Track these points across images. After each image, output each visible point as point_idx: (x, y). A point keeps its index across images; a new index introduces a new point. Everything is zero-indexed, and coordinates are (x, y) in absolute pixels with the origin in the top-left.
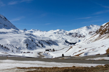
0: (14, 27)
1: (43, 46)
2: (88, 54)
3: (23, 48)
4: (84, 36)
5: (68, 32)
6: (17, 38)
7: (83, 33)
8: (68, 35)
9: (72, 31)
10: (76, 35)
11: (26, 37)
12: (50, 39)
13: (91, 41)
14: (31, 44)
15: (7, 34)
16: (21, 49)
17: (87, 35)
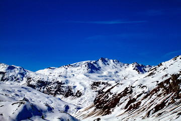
4: (79, 94)
7: (77, 84)
8: (34, 87)
17: (86, 91)
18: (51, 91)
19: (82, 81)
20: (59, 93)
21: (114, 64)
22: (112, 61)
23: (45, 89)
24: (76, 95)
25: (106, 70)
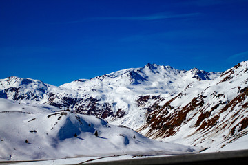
4: (121, 114)
7: (118, 100)
10: (93, 109)
17: (130, 109)
18: (82, 110)
19: (124, 96)
20: (93, 112)
21: (166, 71)
22: (162, 67)
23: (74, 109)
24: (117, 115)
25: (156, 80)
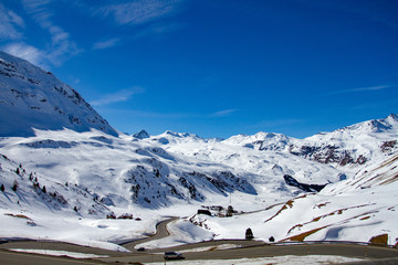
0: (102, 125)
1: (194, 196)
2: (340, 233)
3: (122, 200)
4: (362, 160)
5: (298, 144)
6: (103, 162)
7: (358, 147)
8: (297, 154)
9: (313, 140)
10: (332, 156)
11: (137, 161)
12: (226, 167)
13: (381, 179)
14: (150, 185)
15: (73, 148)
16: (115, 202)
17: (373, 155)
18: (320, 158)
19: (365, 143)
20: (331, 160)
23: (312, 157)
24: (358, 161)
